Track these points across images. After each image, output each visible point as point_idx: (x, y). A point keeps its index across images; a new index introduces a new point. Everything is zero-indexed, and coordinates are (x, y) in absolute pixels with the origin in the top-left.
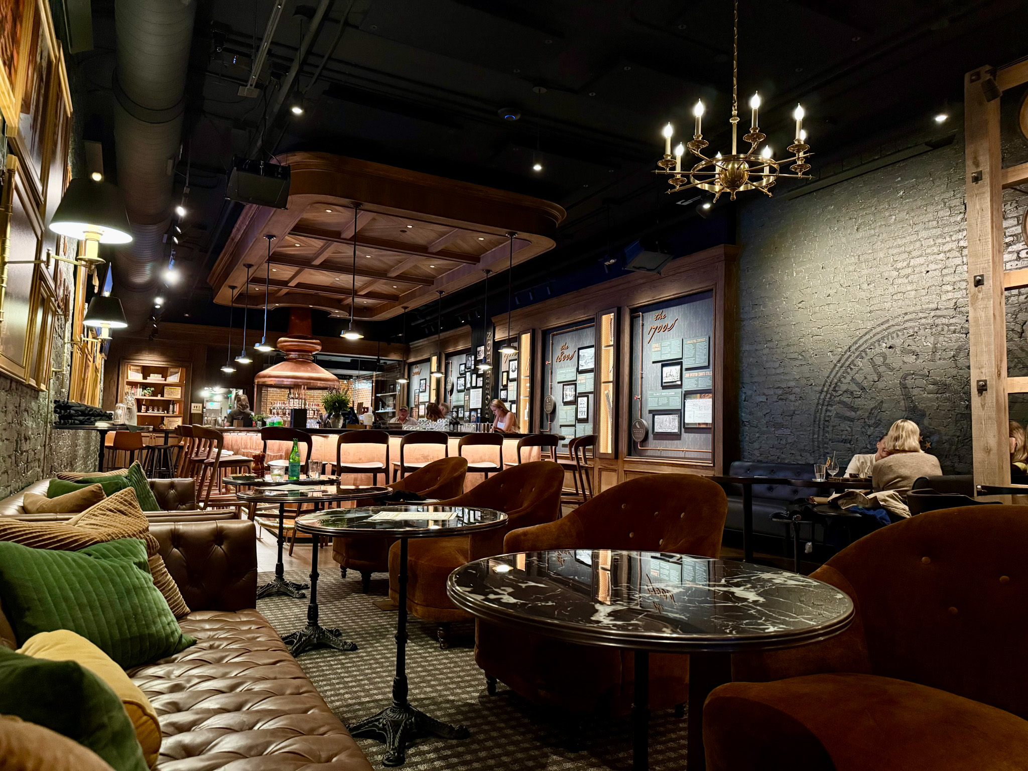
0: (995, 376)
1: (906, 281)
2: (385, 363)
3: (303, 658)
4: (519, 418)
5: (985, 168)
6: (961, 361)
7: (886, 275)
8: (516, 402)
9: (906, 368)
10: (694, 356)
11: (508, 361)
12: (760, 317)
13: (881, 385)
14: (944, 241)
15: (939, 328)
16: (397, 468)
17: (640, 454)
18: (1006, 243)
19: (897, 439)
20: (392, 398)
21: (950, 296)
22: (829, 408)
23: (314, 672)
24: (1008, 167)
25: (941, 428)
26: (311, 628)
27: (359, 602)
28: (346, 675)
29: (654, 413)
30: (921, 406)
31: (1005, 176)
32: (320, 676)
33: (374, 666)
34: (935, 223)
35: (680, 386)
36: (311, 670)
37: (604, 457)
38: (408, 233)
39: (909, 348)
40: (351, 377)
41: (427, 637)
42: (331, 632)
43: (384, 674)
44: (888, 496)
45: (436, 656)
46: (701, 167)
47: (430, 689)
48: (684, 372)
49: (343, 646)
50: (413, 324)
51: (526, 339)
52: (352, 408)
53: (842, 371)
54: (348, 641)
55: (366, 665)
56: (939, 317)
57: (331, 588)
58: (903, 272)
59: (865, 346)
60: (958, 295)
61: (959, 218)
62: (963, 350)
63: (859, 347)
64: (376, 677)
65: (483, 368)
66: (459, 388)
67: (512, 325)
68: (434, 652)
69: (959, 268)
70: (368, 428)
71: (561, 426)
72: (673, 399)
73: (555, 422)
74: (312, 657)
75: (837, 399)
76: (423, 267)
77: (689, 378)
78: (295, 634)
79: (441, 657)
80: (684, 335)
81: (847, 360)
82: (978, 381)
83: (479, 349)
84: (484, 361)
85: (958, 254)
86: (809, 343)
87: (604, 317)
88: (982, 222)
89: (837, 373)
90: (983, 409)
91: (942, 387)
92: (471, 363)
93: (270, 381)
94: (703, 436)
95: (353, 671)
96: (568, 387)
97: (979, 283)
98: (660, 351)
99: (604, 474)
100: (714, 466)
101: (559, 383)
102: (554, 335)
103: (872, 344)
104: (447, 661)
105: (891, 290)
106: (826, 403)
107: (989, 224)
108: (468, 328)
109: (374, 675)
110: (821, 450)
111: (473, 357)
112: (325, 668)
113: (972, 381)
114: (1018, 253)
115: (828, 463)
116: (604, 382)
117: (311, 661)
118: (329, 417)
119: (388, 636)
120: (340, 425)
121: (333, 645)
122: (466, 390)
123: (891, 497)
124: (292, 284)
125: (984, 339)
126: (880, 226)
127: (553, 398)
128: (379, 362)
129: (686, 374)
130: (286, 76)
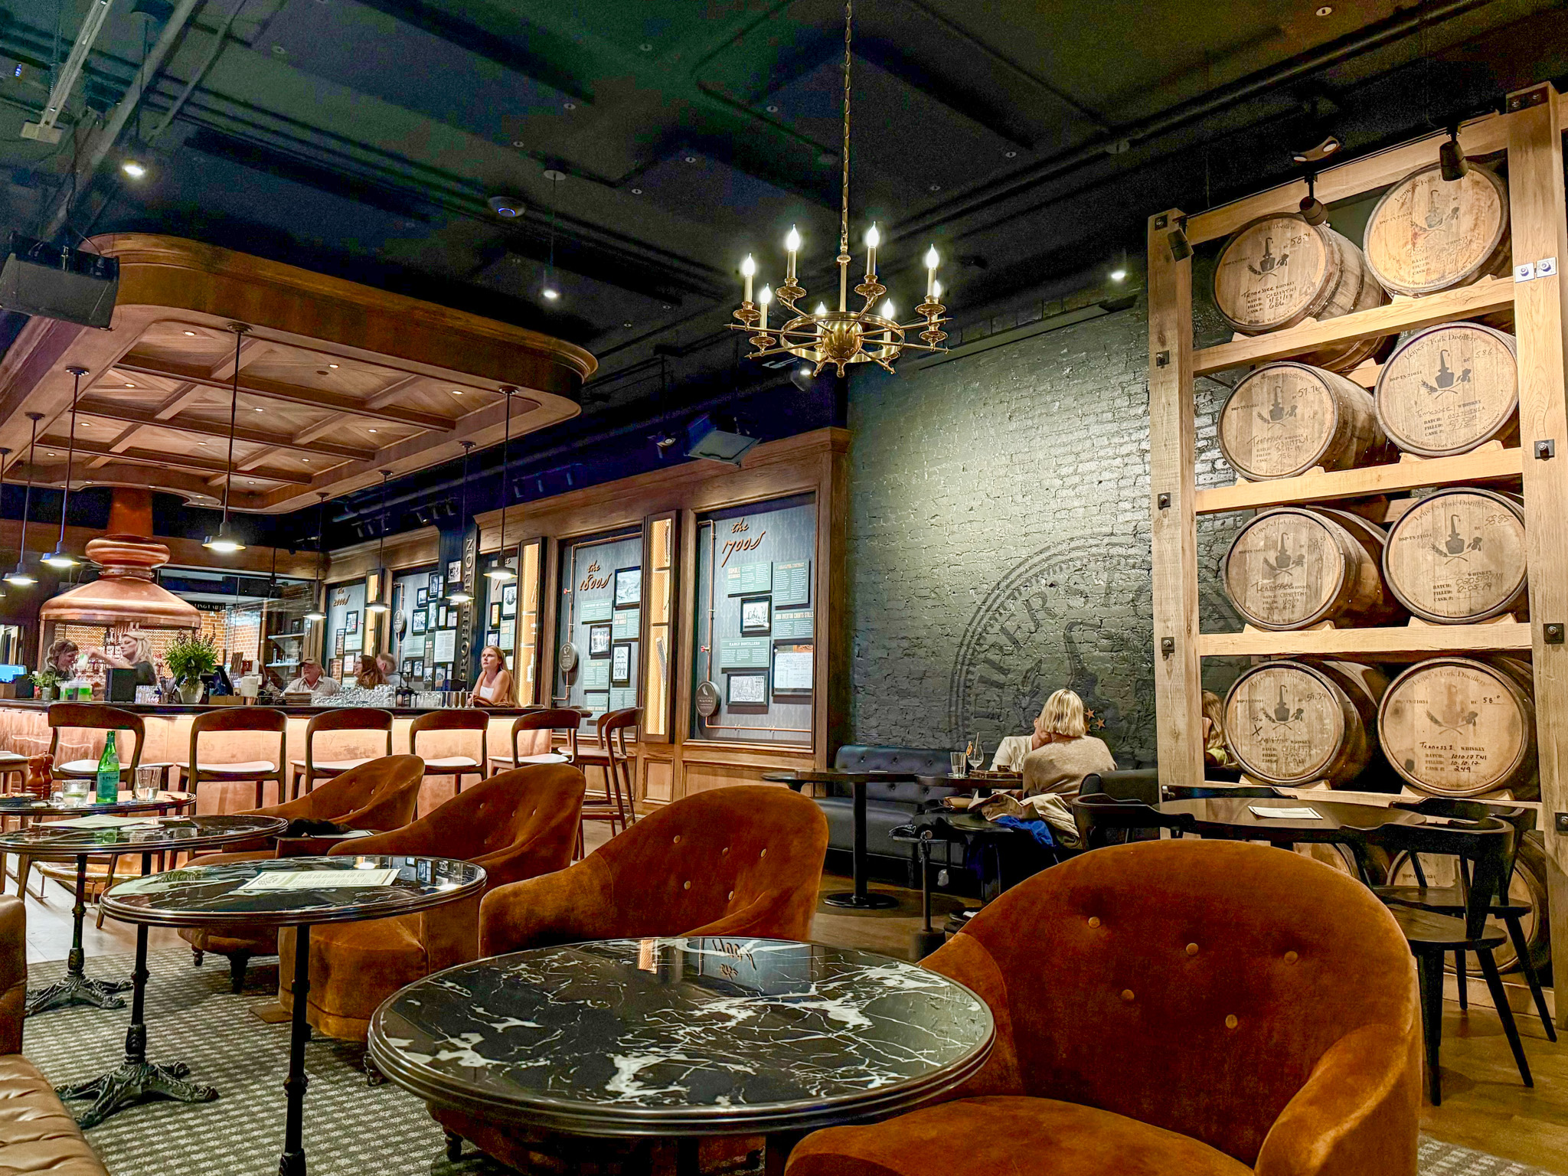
0: (1184, 633)
1: (1073, 494)
2: (283, 583)
3: (115, 1123)
4: (518, 678)
5: (1173, 347)
6: (1142, 607)
7: (1046, 483)
8: (515, 652)
9: (1073, 615)
10: (789, 588)
11: (501, 587)
12: (879, 535)
13: (1039, 637)
14: (1122, 441)
15: (1115, 562)
16: (299, 771)
17: (707, 735)
18: (1199, 449)
19: (1059, 717)
20: (296, 643)
21: (1127, 518)
22: (971, 669)
23: (135, 1148)
24: (1201, 347)
25: (1117, 700)
26: (131, 1067)
27: (224, 1010)
28: (195, 1148)
29: (730, 672)
30: (1091, 668)
31: (1197, 359)
32: (145, 1155)
33: (248, 1127)
34: (1110, 415)
35: (768, 633)
36: (129, 1145)
37: (652, 742)
38: (331, 375)
39: (1075, 587)
40: (222, 605)
41: (344, 1066)
42: (170, 1070)
43: (266, 1141)
44: (1048, 802)
45: (360, 1099)
46: (796, 325)
47: (348, 1161)
48: (774, 612)
49: (192, 1094)
50: (336, 520)
51: (531, 553)
52: (221, 669)
53: (988, 616)
54: (201, 1083)
55: (232, 1126)
56: (1114, 545)
57: (173, 986)
58: (1069, 481)
59: (1018, 582)
60: (1139, 516)
61: (1140, 410)
62: (1143, 592)
63: (1012, 582)
64: (251, 1148)
65: (457, 599)
66: (415, 628)
67: (509, 529)
68: (356, 1092)
69: (1140, 479)
70: (249, 701)
71: (586, 692)
72: (756, 652)
73: (576, 686)
74: (132, 1119)
75: (982, 656)
76: (356, 431)
77: (782, 620)
78: (100, 1079)
79: (369, 1101)
80: (775, 557)
81: (994, 601)
82: (1163, 639)
83: (451, 565)
84: (459, 588)
85: (1138, 460)
86: (943, 575)
87: (656, 524)
88: (1169, 421)
89: (982, 619)
90: (1170, 678)
91: (1119, 643)
92: (437, 587)
93: (68, 614)
94: (800, 707)
95: (209, 1140)
96: (599, 630)
97: (1164, 504)
98: (740, 579)
99: (651, 766)
100: (815, 753)
101: (583, 623)
102: (577, 548)
103: (1027, 580)
104: (379, 1107)
105: (1054, 505)
106: (967, 662)
107: (1177, 424)
108: (433, 531)
109: (247, 1145)
110: (961, 729)
111: (441, 579)
112: (155, 1139)
113: (1155, 636)
114: (1213, 463)
115: (969, 750)
116: (655, 625)
117: (129, 1128)
118: (178, 683)
119: (275, 1069)
120: (198, 697)
121: (173, 1095)
122: (429, 632)
123: (1053, 803)
124: (116, 449)
125: (1171, 581)
126: (1041, 415)
127: (574, 647)
128: (274, 583)
129: (777, 616)
130: (117, 107)
